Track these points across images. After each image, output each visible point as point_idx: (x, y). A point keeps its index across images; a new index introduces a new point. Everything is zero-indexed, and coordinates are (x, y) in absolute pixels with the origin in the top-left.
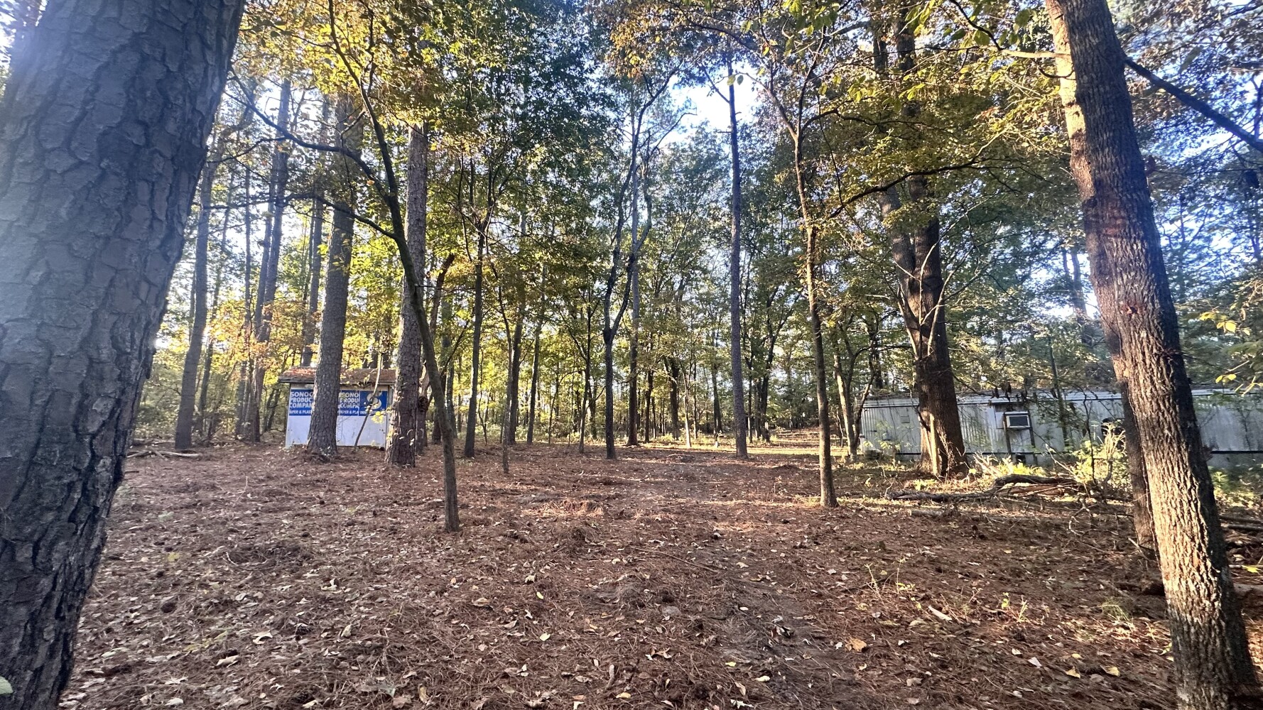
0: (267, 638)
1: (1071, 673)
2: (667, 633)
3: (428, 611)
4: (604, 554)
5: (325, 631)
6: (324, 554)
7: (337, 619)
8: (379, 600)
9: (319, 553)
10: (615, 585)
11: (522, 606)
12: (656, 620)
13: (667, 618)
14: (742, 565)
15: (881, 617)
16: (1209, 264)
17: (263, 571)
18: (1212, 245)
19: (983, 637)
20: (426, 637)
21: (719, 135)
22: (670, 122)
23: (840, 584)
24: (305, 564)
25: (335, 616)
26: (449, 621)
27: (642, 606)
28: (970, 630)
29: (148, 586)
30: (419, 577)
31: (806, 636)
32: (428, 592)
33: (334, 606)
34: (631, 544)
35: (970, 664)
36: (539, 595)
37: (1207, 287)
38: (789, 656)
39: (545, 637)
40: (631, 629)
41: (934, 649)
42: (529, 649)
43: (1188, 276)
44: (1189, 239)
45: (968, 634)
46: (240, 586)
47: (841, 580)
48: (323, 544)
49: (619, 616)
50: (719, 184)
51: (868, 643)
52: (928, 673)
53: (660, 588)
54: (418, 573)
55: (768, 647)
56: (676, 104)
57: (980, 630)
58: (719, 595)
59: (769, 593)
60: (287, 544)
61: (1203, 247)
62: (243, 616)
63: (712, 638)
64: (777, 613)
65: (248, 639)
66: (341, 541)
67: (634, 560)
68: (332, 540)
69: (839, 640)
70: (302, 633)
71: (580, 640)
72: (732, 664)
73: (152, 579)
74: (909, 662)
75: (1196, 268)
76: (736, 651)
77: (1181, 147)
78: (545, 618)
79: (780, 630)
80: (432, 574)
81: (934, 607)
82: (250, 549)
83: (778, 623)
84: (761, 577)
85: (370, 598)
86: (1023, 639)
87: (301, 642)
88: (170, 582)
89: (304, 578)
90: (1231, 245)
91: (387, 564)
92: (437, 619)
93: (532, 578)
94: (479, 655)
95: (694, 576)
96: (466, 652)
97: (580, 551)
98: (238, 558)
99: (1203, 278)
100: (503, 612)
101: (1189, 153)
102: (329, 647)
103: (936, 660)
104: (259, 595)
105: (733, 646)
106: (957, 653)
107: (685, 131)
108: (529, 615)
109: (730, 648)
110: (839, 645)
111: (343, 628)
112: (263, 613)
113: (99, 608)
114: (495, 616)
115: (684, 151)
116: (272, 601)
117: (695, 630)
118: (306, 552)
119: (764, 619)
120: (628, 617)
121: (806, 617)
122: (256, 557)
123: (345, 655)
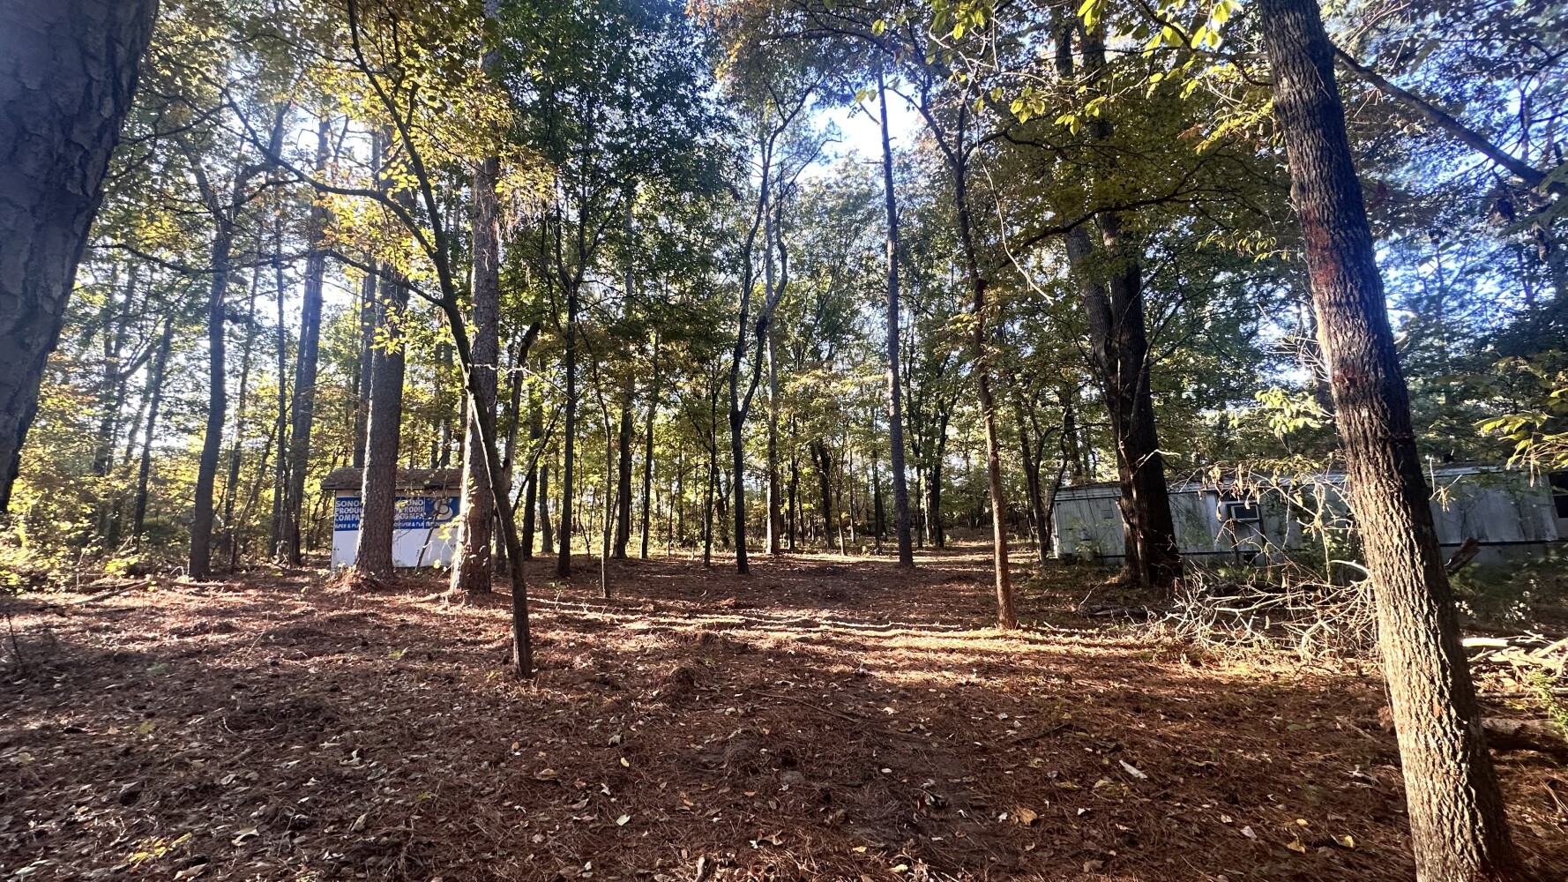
0: (253, 836)
1: (1292, 846)
2: (781, 809)
3: (475, 789)
4: (716, 702)
5: (331, 824)
6: (354, 714)
7: (352, 805)
8: (412, 777)
9: (347, 714)
10: (725, 743)
11: (599, 778)
12: (772, 790)
13: (785, 788)
14: (890, 710)
15: (1060, 778)
16: (1474, 313)
17: (270, 741)
18: (1477, 288)
19: (1185, 801)
20: (465, 827)
21: (872, 167)
22: (809, 151)
23: (1010, 732)
24: (327, 729)
25: (349, 802)
26: (500, 803)
27: (755, 772)
28: (1169, 791)
29: (108, 768)
30: (471, 742)
31: (963, 806)
32: (479, 762)
33: (351, 787)
34: (752, 687)
35: (1166, 839)
36: (623, 761)
37: (1472, 341)
38: (937, 835)
39: (623, 820)
40: (736, 805)
41: (1121, 820)
42: (599, 839)
43: (1448, 327)
44: (1448, 282)
45: (1167, 796)
46: (231, 765)
47: (1012, 728)
48: (356, 700)
49: (723, 787)
50: (874, 227)
51: (1039, 813)
52: (1113, 853)
53: (781, 746)
54: (470, 737)
55: (911, 824)
56: (817, 129)
57: (1183, 791)
58: (856, 754)
59: (921, 748)
60: (306, 702)
61: (1465, 292)
62: (226, 806)
63: (840, 812)
64: (927, 775)
65: (226, 840)
66: (378, 695)
67: (753, 709)
68: (368, 694)
69: (1004, 810)
70: (299, 827)
71: (669, 823)
72: (862, 849)
73: (116, 759)
74: (1088, 839)
75: (1457, 318)
76: (868, 830)
77: (1434, 172)
78: (628, 794)
79: (929, 800)
80: (488, 738)
81: (1127, 761)
82: (255, 711)
83: (928, 788)
84: (913, 726)
85: (400, 774)
86: (1236, 801)
87: (296, 841)
88: (138, 761)
89: (320, 750)
90: (1497, 290)
91: (433, 726)
92: (486, 800)
93: (617, 738)
94: (532, 850)
95: (827, 727)
96: (515, 845)
97: (686, 699)
98: (238, 725)
99: (1466, 330)
100: (573, 787)
101: (1443, 177)
102: (332, 847)
103: (1123, 834)
104: (253, 775)
105: (867, 823)
106: (1151, 823)
107: (828, 162)
108: (606, 790)
109: (863, 826)
110: (1003, 817)
111: (355, 819)
112: (253, 802)
113: (35, 801)
114: (562, 793)
115: (828, 187)
116: (270, 784)
117: (820, 803)
118: (329, 713)
119: (911, 784)
120: (736, 788)
121: (965, 779)
122: (262, 722)
123: (351, 858)
